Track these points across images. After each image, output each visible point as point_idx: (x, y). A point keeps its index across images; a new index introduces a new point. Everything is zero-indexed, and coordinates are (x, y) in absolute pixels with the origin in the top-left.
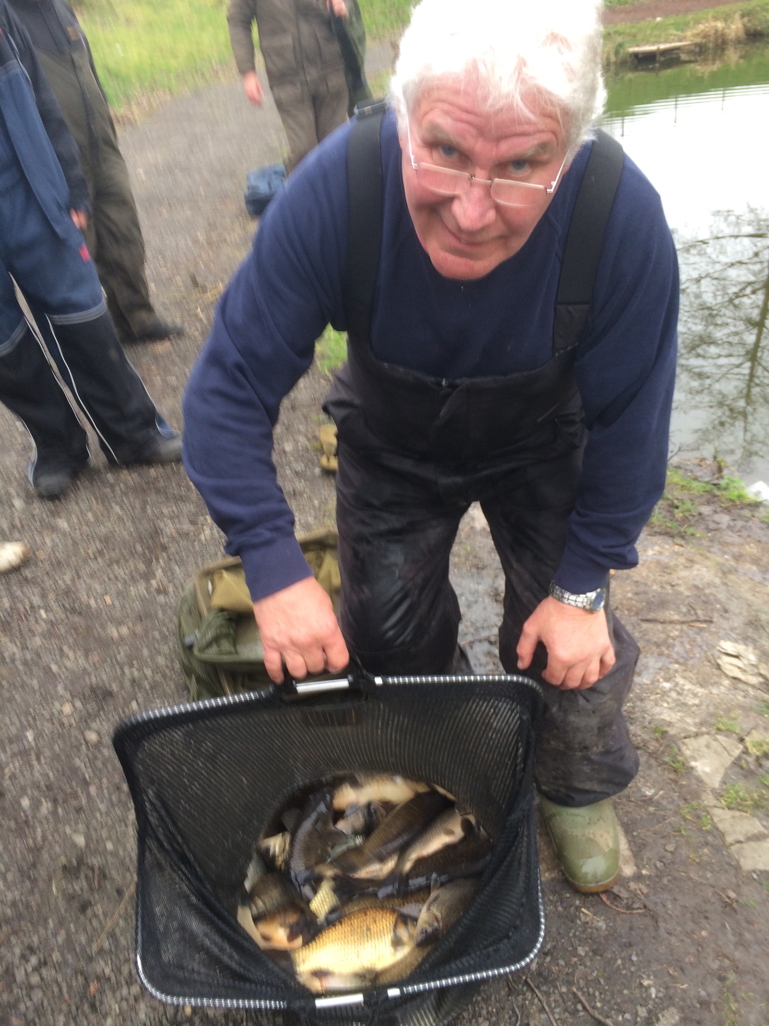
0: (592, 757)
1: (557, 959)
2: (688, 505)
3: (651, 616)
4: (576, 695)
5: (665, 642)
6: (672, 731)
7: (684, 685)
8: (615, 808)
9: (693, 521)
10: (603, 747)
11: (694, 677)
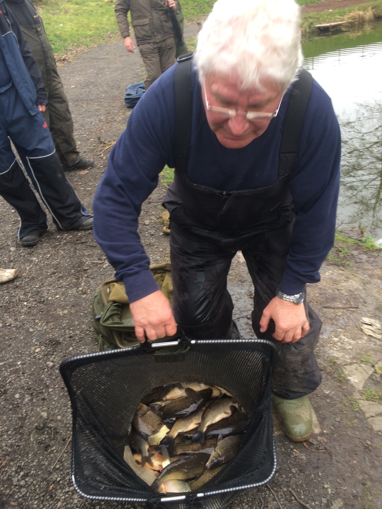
0: (299, 375)
1: (282, 475)
2: (346, 250)
3: (328, 305)
4: (290, 345)
5: (335, 318)
6: (338, 362)
7: (344, 339)
8: (310, 400)
9: (349, 258)
10: (304, 370)
11: (349, 335)
